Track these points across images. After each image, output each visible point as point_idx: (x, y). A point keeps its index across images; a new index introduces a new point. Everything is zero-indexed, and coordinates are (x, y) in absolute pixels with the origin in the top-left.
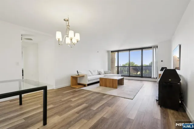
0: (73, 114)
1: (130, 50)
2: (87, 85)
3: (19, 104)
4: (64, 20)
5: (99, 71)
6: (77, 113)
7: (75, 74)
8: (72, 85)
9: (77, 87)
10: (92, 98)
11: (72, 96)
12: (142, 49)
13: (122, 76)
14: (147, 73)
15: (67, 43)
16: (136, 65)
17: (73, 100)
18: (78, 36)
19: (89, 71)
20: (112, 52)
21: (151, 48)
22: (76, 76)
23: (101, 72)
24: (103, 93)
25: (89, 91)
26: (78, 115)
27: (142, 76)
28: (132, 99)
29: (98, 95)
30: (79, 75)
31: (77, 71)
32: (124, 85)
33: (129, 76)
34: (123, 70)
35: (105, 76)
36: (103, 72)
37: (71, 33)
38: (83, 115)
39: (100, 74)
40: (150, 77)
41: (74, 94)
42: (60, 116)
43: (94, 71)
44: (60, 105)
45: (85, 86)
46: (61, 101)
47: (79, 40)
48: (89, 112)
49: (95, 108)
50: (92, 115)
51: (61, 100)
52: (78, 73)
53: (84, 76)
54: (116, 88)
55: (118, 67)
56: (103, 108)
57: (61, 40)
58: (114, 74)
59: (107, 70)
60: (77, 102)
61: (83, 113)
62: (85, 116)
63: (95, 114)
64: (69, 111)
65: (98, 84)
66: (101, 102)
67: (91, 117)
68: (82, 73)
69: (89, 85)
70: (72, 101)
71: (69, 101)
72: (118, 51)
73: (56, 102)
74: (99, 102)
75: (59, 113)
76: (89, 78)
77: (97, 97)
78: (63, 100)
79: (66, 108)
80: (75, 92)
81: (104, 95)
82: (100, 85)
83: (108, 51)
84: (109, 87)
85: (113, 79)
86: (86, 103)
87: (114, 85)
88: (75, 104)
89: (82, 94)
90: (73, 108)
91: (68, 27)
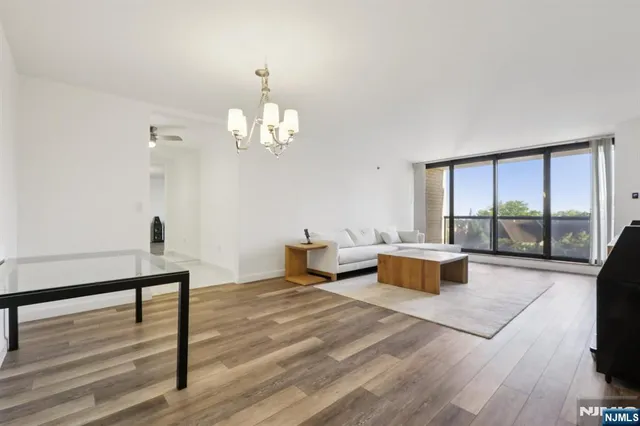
0: (270, 367)
1: (496, 157)
2: (335, 277)
3: (135, 318)
4: (257, 73)
5: (380, 232)
6: (283, 363)
7: (297, 239)
8: (290, 275)
9: (304, 282)
10: (341, 320)
11: (279, 310)
12: (546, 151)
13: (463, 251)
14: (582, 245)
15: (262, 142)
16: (532, 212)
17: (281, 321)
18: (292, 120)
19: (347, 230)
20: (429, 166)
21: (584, 145)
22: (300, 246)
23: (387, 235)
24: (383, 306)
25: (336, 297)
26: (284, 370)
27: (547, 255)
28: (488, 336)
29: (363, 313)
30: (309, 243)
31: (306, 231)
32: (470, 285)
33: (496, 253)
34: (481, 229)
35: (400, 249)
36: (395, 236)
37: (270, 112)
38: (299, 374)
39: (384, 243)
40: (586, 261)
41: (287, 303)
42: (229, 367)
43: (363, 232)
44: (238, 334)
45: (328, 278)
46: (245, 322)
47: (296, 130)
48: (320, 367)
49: (341, 356)
50: (327, 377)
51: (246, 319)
52: (308, 237)
53: (324, 247)
54: (436, 292)
55: (452, 217)
56: (370, 359)
57: (243, 133)
58: (440, 242)
59: (412, 230)
60: (290, 330)
61: (300, 367)
62: (303, 377)
63: (339, 375)
64: (260, 354)
65: (374, 277)
66: (368, 336)
67: (322, 384)
68: (320, 236)
69: (342, 276)
70: (276, 323)
71: (267, 324)
72: (451, 164)
73: (230, 324)
74: (361, 337)
75: (229, 359)
76: (343, 253)
77: (359, 320)
78: (250, 318)
79: (253, 345)
80: (294, 296)
81: (387, 312)
82: (380, 280)
83: (415, 166)
84: (411, 288)
85: (424, 261)
86: (319, 337)
87: (427, 280)
88: (284, 333)
89: (315, 306)
90: (273, 347)
91: (265, 92)
